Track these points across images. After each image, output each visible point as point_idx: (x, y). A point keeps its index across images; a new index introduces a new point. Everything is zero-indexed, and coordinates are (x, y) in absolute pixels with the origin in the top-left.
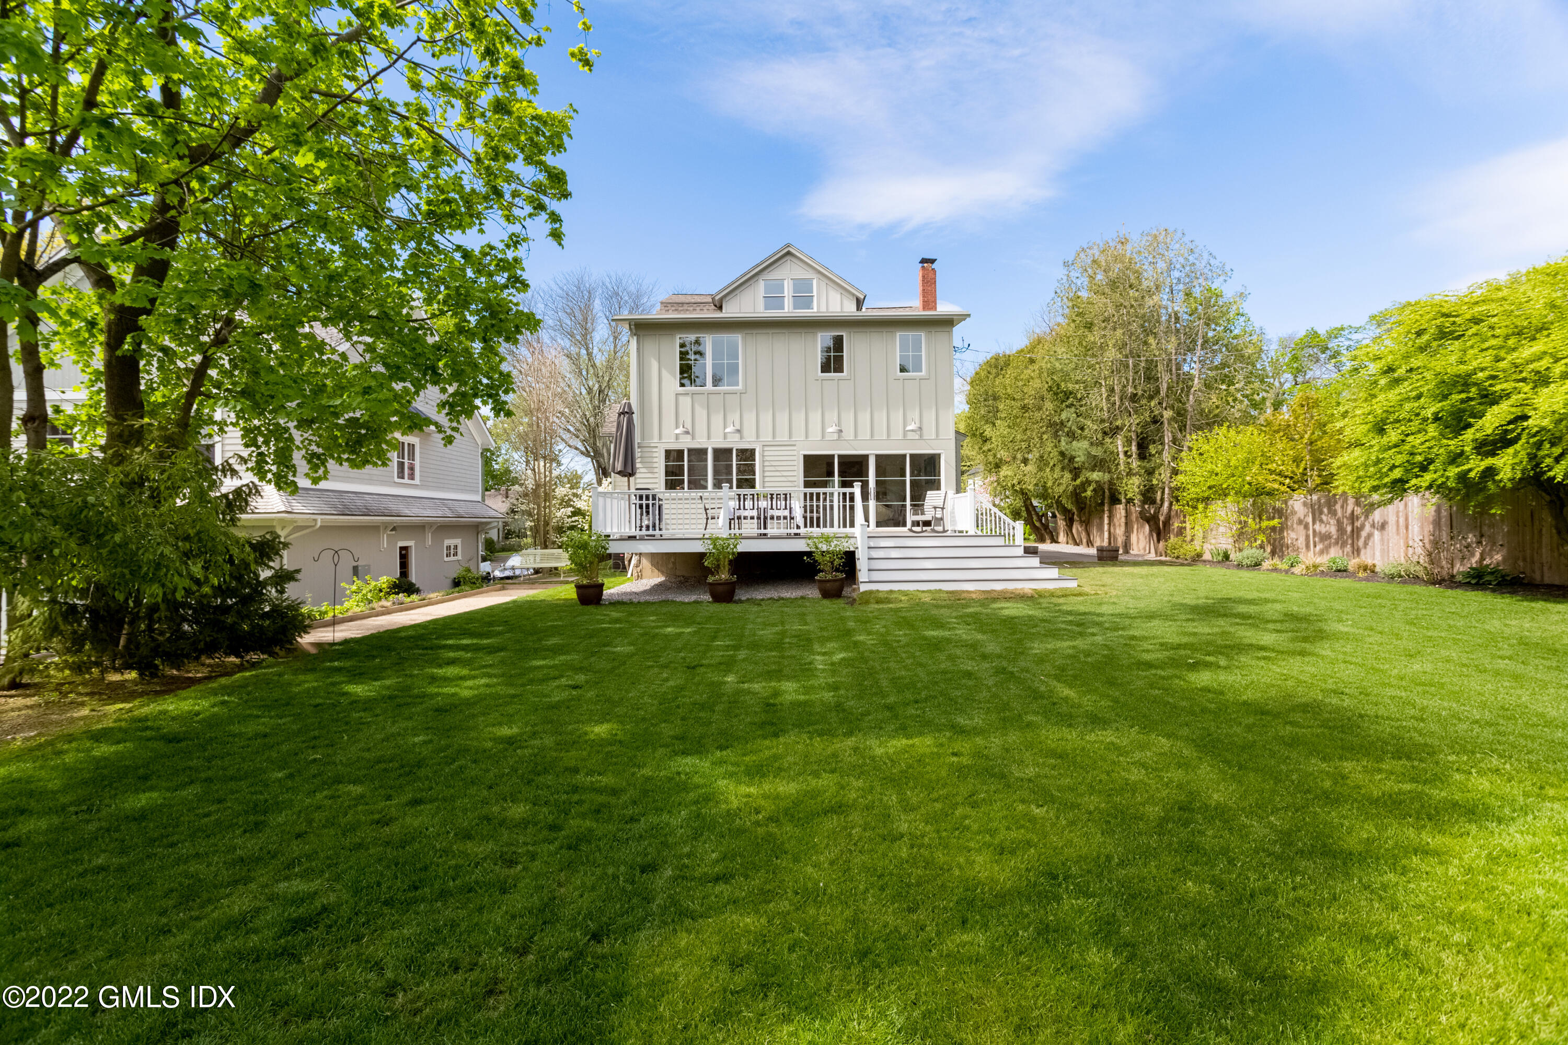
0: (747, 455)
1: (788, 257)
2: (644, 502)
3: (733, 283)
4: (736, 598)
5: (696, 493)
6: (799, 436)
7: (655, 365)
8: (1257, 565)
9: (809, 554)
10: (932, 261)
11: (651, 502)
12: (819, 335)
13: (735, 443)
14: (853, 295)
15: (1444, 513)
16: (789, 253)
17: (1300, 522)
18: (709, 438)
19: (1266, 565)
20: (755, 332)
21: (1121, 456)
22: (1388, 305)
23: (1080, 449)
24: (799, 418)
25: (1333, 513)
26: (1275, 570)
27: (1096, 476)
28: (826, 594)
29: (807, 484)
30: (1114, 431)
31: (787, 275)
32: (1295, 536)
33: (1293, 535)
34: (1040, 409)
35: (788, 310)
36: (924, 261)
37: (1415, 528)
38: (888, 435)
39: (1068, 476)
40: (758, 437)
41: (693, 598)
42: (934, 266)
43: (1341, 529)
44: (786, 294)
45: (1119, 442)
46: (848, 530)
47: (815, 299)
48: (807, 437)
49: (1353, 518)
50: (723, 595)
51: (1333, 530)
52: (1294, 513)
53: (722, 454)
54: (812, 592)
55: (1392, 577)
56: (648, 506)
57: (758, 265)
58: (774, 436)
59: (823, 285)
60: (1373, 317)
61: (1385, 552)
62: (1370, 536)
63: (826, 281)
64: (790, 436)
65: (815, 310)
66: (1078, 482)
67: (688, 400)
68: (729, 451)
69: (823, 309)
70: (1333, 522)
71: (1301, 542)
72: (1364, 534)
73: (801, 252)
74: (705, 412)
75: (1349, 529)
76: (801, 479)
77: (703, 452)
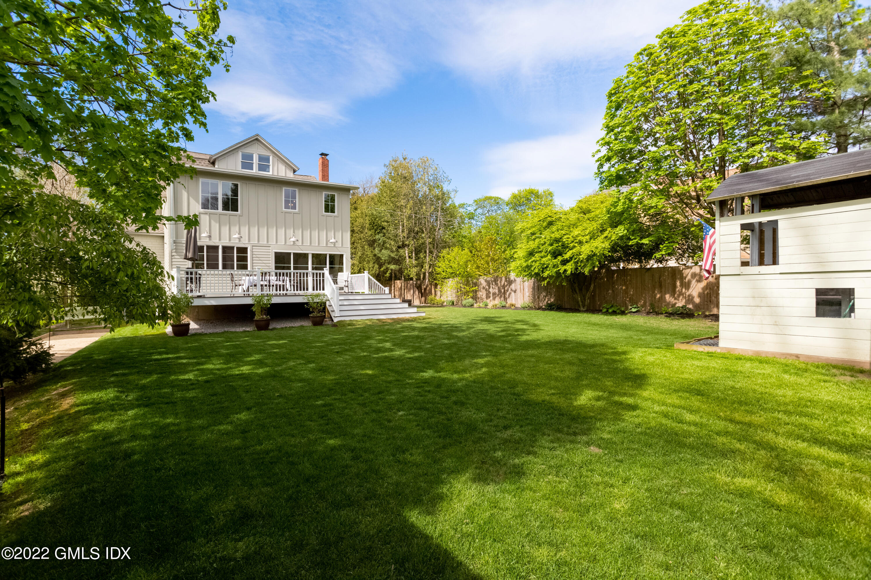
0: (243, 251)
1: (256, 141)
2: (189, 276)
3: (224, 151)
4: (270, 327)
5: (228, 272)
6: (273, 241)
7: (185, 195)
8: (472, 306)
9: (307, 303)
10: (326, 155)
11: (193, 276)
12: (284, 188)
13: (236, 243)
14: (292, 167)
15: (536, 285)
16: (257, 139)
17: (484, 288)
18: (220, 240)
19: (475, 305)
20: (248, 182)
21: (407, 258)
22: (481, 197)
23: (385, 254)
24: (272, 232)
25: (496, 284)
26: (480, 307)
27: (393, 267)
28: (315, 324)
29: (277, 268)
30: (404, 246)
31: (256, 151)
32: (482, 294)
33: (481, 293)
34: (362, 233)
35: (255, 171)
36: (322, 154)
37: (526, 290)
38: (319, 244)
39: (376, 266)
40: (249, 241)
41: (241, 329)
42: (328, 157)
43: (500, 291)
44: (254, 161)
45: (407, 252)
46: (322, 292)
47: (271, 167)
48: (277, 242)
49: (504, 287)
50: (263, 326)
51: (497, 291)
52: (481, 284)
53: (227, 250)
54: (307, 323)
55: (524, 308)
56: (191, 278)
57: (239, 143)
58: (258, 241)
59: (276, 160)
60: (475, 201)
61: (516, 299)
62: (510, 293)
63: (277, 158)
64: (268, 242)
65: (271, 173)
66: (382, 269)
67: (207, 217)
68: (232, 248)
69: (276, 174)
70: (497, 288)
71: (484, 296)
72: (508, 293)
73: (265, 140)
74: (217, 225)
75: (503, 291)
76: (273, 265)
77: (217, 247)
